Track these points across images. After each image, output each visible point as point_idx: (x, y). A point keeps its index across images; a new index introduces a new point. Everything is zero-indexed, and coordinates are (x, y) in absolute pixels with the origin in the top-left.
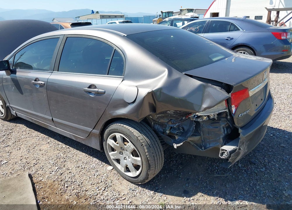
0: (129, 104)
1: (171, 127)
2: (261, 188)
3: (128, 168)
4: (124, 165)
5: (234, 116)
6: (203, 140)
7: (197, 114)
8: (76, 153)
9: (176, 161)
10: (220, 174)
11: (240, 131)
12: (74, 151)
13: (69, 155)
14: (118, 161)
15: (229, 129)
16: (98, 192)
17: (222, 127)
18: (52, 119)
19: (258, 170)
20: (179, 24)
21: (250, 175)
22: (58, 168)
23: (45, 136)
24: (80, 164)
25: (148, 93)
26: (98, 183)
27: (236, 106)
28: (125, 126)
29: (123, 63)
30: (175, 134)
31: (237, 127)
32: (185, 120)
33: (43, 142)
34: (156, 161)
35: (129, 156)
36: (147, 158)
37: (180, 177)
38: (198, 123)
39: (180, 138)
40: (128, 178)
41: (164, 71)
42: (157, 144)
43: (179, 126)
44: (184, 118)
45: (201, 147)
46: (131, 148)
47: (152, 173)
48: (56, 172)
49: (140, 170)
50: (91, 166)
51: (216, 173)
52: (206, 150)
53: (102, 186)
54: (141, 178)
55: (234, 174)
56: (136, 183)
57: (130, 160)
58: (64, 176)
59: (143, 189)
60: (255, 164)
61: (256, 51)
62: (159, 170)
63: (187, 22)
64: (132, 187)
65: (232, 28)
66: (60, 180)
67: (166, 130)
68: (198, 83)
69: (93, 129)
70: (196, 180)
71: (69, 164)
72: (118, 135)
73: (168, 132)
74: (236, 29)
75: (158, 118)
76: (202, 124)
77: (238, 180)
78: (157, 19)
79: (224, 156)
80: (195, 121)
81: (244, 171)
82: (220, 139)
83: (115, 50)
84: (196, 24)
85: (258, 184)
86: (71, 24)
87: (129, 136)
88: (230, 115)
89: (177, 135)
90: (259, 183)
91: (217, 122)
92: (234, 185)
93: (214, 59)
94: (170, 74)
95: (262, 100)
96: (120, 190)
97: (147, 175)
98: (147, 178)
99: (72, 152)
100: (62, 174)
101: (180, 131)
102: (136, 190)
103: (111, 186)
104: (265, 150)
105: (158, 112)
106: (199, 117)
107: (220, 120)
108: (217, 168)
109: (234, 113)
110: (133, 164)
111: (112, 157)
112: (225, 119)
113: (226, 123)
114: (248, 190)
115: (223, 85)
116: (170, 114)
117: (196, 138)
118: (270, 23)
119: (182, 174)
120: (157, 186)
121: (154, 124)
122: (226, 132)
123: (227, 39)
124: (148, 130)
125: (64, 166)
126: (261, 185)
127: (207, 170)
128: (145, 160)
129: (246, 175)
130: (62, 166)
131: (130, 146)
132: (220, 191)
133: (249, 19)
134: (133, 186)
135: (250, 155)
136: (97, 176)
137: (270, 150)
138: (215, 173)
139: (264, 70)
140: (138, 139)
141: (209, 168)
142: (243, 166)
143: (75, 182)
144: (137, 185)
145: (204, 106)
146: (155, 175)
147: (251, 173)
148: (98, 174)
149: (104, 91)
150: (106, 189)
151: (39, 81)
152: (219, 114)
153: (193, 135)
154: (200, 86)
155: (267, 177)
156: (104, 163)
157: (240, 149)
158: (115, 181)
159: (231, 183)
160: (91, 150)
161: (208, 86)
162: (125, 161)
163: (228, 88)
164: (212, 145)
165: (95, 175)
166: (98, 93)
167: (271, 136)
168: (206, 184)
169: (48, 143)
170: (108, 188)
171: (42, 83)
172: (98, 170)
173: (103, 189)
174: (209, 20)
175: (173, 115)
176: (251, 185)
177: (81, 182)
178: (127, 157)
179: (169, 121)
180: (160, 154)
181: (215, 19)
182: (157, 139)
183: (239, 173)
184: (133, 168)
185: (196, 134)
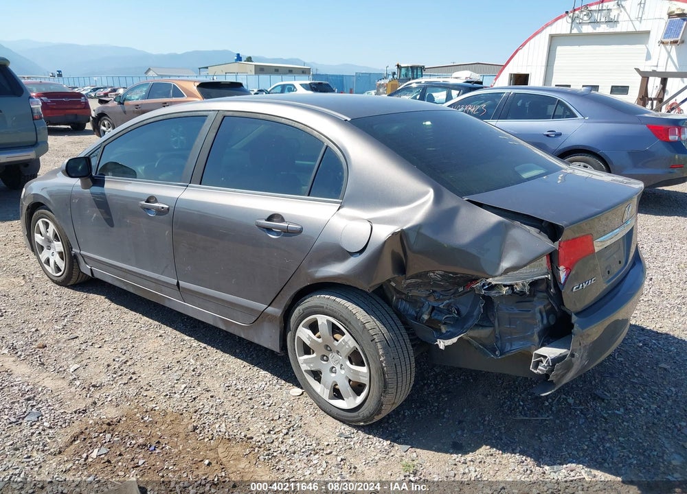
0: (352, 254)
1: (434, 308)
2: (614, 446)
3: (338, 390)
4: (330, 384)
5: (563, 287)
6: (498, 336)
7: (490, 280)
8: (221, 360)
9: (436, 385)
10: (528, 415)
11: (574, 319)
12: (216, 355)
13: (206, 362)
14: (317, 375)
15: (552, 315)
16: (274, 436)
17: (537, 309)
18: (178, 282)
19: (610, 412)
20: (440, 96)
21: (592, 421)
22: (185, 388)
23: (151, 321)
24: (232, 380)
25: (393, 234)
26: (273, 420)
27: (567, 268)
28: (338, 300)
29: (343, 173)
30: (440, 322)
31: (568, 311)
32: (464, 294)
33: (150, 335)
34: (400, 375)
35: (342, 365)
36: (383, 368)
37: (444, 418)
38: (488, 300)
39: (451, 330)
40: (335, 411)
41: (426, 193)
42: (401, 341)
43: (449, 305)
44: (461, 289)
45: (494, 351)
46: (349, 346)
47: (390, 401)
48: (183, 394)
49: (363, 395)
50: (256, 386)
51: (521, 412)
52: (504, 356)
53: (282, 426)
54: (364, 412)
55: (558, 418)
56: (352, 422)
57: (343, 372)
58: (201, 403)
59: (368, 436)
60: (603, 400)
61: (612, 164)
62: (404, 399)
63: (458, 92)
64: (343, 431)
65: (560, 110)
66: (192, 410)
67: (422, 314)
68: (494, 218)
69: (269, 306)
70: (478, 425)
71: (207, 381)
72: (322, 320)
73: (426, 317)
74: (568, 113)
75: (408, 286)
76: (497, 302)
77: (567, 429)
78: (386, 81)
79: (541, 369)
80: (484, 296)
81: (579, 412)
82: (533, 334)
83: (327, 147)
84: (479, 98)
85: (609, 439)
86: (198, 84)
87: (346, 320)
88: (554, 287)
89: (445, 324)
90: (610, 437)
91: (527, 299)
92: (557, 438)
93: (525, 176)
94: (438, 198)
95: (620, 262)
96: (318, 435)
97: (380, 404)
98: (378, 410)
99: (213, 357)
100: (195, 399)
101: (451, 316)
102: (352, 436)
103: (301, 427)
104: (626, 374)
105: (410, 273)
106: (492, 287)
107: (534, 296)
108: (522, 403)
109: (562, 282)
110: (350, 381)
111: (304, 367)
112: (545, 294)
113: (546, 302)
114: (587, 450)
115: (543, 224)
116: (434, 280)
117: (483, 333)
118: (644, 105)
119: (448, 410)
120: (396, 432)
121: (397, 299)
122: (545, 322)
123: (548, 135)
124: (384, 312)
125: (199, 384)
126: (614, 440)
127: (502, 407)
128: (377, 371)
129: (583, 421)
130: (195, 384)
131: (347, 341)
132: (528, 447)
133: (596, 92)
134: (346, 429)
135: (593, 382)
136: (270, 406)
137: (636, 375)
138: (518, 414)
139: (626, 201)
140: (365, 327)
141: (505, 403)
142: (578, 402)
143: (225, 416)
144: (355, 427)
145: (505, 265)
146: (395, 407)
147: (595, 416)
148: (271, 403)
149: (300, 227)
150: (291, 433)
151: (156, 201)
152: (534, 284)
153: (478, 326)
154: (499, 224)
155: (628, 426)
156: (283, 382)
157: (572, 355)
158: (309, 418)
159: (553, 434)
160: (253, 355)
161: (514, 226)
162: (333, 375)
163: (553, 231)
164: (517, 347)
165: (264, 404)
166: (288, 232)
167: (638, 346)
168: (498, 432)
169: (160, 336)
170: (293, 430)
171: (163, 208)
172: (271, 394)
173: (285, 431)
174: (509, 91)
175: (440, 281)
176: (594, 440)
177: (237, 416)
178: (338, 367)
179: (429, 295)
180: (408, 362)
181: (520, 90)
182: (403, 331)
183: (570, 416)
184: (349, 389)
185: (485, 324)
